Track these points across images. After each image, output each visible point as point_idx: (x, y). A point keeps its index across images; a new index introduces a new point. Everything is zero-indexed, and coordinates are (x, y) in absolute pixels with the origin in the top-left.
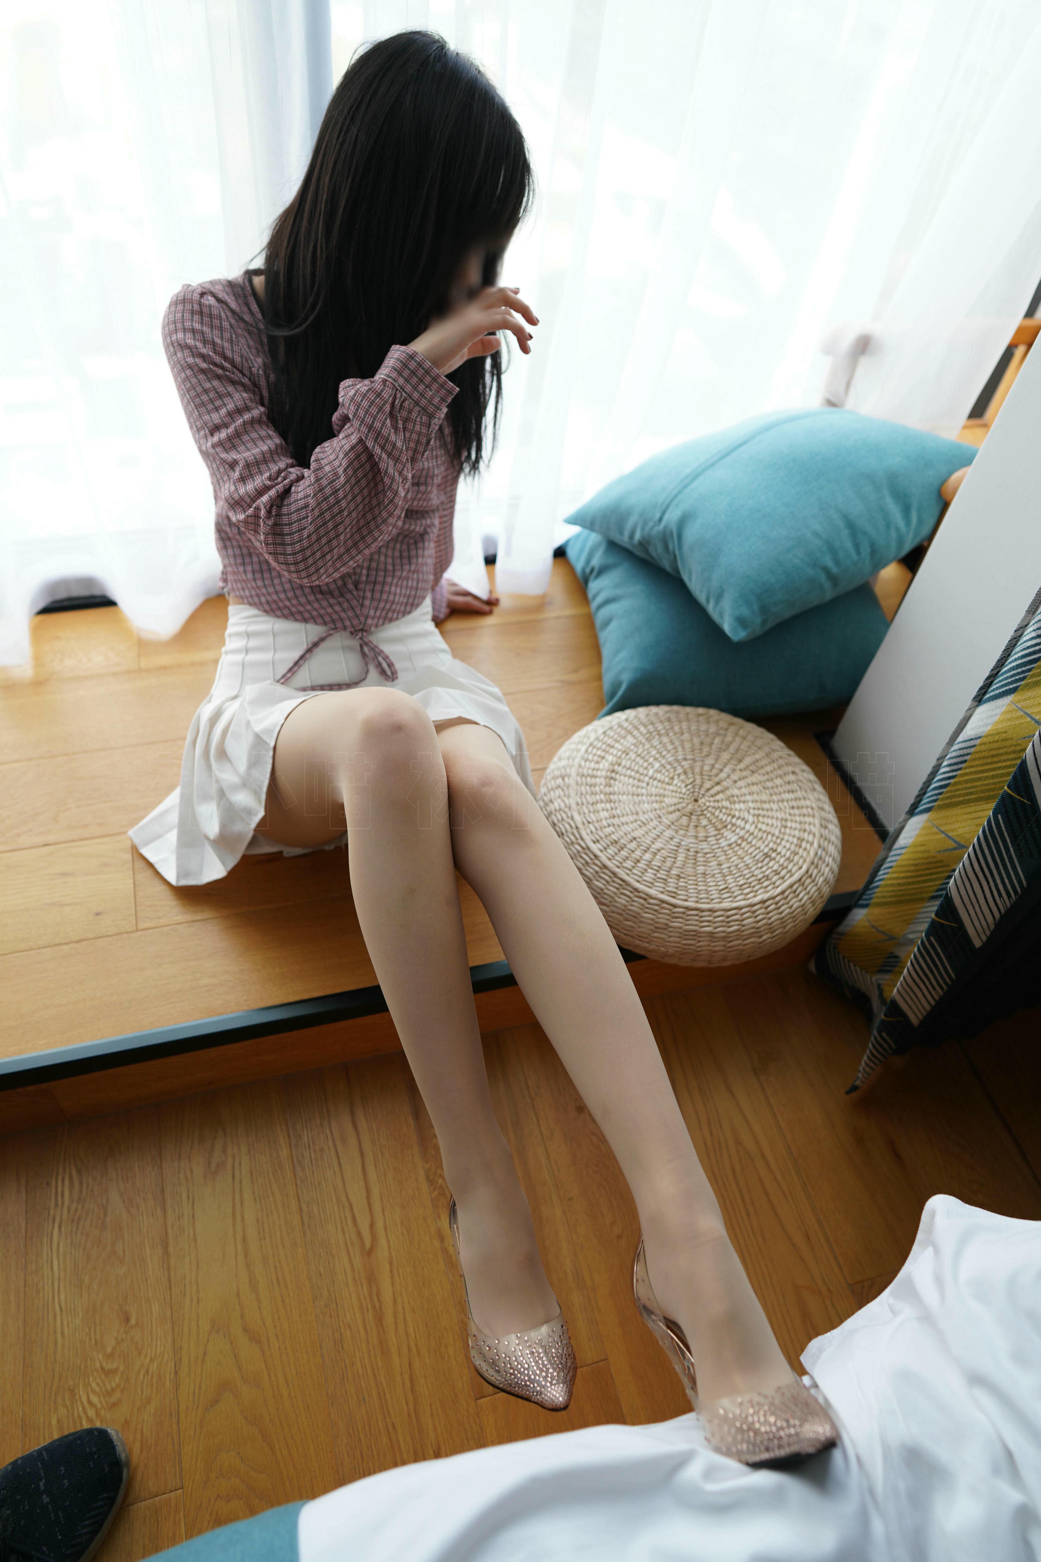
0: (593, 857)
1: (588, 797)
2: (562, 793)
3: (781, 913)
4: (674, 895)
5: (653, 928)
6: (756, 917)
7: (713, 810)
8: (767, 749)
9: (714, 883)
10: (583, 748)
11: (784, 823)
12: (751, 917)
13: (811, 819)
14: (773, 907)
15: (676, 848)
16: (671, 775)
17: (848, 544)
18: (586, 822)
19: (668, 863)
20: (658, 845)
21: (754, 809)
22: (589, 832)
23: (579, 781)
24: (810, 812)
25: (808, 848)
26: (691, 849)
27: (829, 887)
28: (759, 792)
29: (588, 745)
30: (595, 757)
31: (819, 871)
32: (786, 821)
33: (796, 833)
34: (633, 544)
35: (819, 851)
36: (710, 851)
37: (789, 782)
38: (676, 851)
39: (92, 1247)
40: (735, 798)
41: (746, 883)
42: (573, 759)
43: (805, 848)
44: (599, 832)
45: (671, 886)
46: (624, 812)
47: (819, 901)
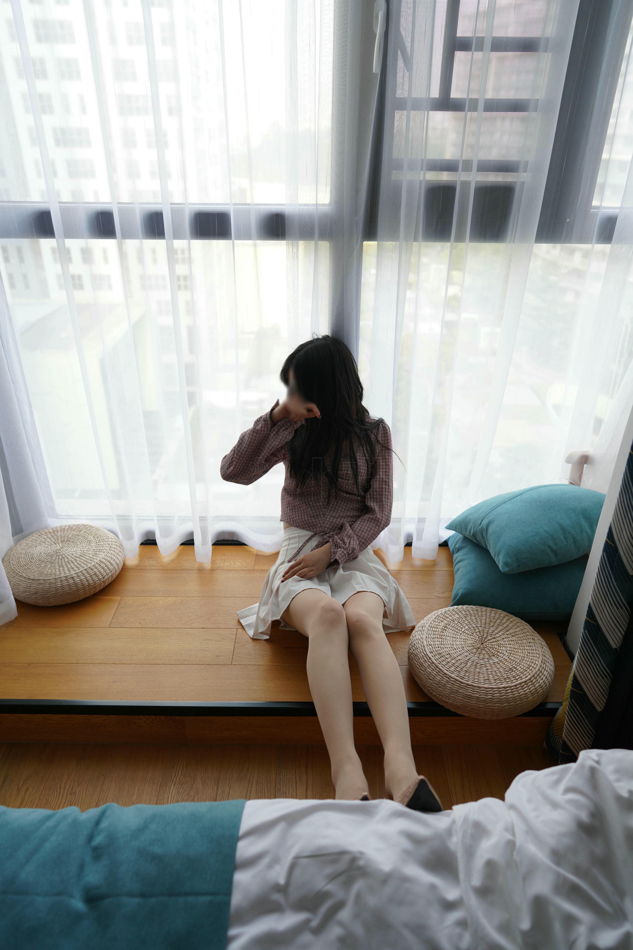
0: (428, 659)
1: (432, 635)
2: (420, 633)
3: (514, 695)
4: (462, 678)
5: (451, 692)
6: (501, 694)
7: (489, 648)
8: (522, 628)
9: (483, 677)
10: (434, 617)
11: (523, 658)
12: (498, 693)
13: (537, 659)
14: (510, 691)
15: (468, 660)
16: (472, 632)
17: (562, 537)
18: (428, 645)
19: (463, 665)
20: (459, 658)
21: (510, 650)
22: (429, 649)
23: (429, 629)
24: (538, 656)
25: (532, 670)
26: (475, 662)
27: (542, 689)
28: (514, 644)
29: (437, 615)
30: (439, 621)
31: (537, 681)
32: (524, 657)
33: (528, 663)
34: (471, 536)
35: (538, 672)
36: (484, 664)
37: (530, 642)
38: (468, 661)
39: (186, 796)
40: (501, 645)
41: (498, 679)
42: (428, 621)
43: (531, 670)
44: (434, 649)
45: (462, 674)
46: (447, 643)
47: (536, 695)
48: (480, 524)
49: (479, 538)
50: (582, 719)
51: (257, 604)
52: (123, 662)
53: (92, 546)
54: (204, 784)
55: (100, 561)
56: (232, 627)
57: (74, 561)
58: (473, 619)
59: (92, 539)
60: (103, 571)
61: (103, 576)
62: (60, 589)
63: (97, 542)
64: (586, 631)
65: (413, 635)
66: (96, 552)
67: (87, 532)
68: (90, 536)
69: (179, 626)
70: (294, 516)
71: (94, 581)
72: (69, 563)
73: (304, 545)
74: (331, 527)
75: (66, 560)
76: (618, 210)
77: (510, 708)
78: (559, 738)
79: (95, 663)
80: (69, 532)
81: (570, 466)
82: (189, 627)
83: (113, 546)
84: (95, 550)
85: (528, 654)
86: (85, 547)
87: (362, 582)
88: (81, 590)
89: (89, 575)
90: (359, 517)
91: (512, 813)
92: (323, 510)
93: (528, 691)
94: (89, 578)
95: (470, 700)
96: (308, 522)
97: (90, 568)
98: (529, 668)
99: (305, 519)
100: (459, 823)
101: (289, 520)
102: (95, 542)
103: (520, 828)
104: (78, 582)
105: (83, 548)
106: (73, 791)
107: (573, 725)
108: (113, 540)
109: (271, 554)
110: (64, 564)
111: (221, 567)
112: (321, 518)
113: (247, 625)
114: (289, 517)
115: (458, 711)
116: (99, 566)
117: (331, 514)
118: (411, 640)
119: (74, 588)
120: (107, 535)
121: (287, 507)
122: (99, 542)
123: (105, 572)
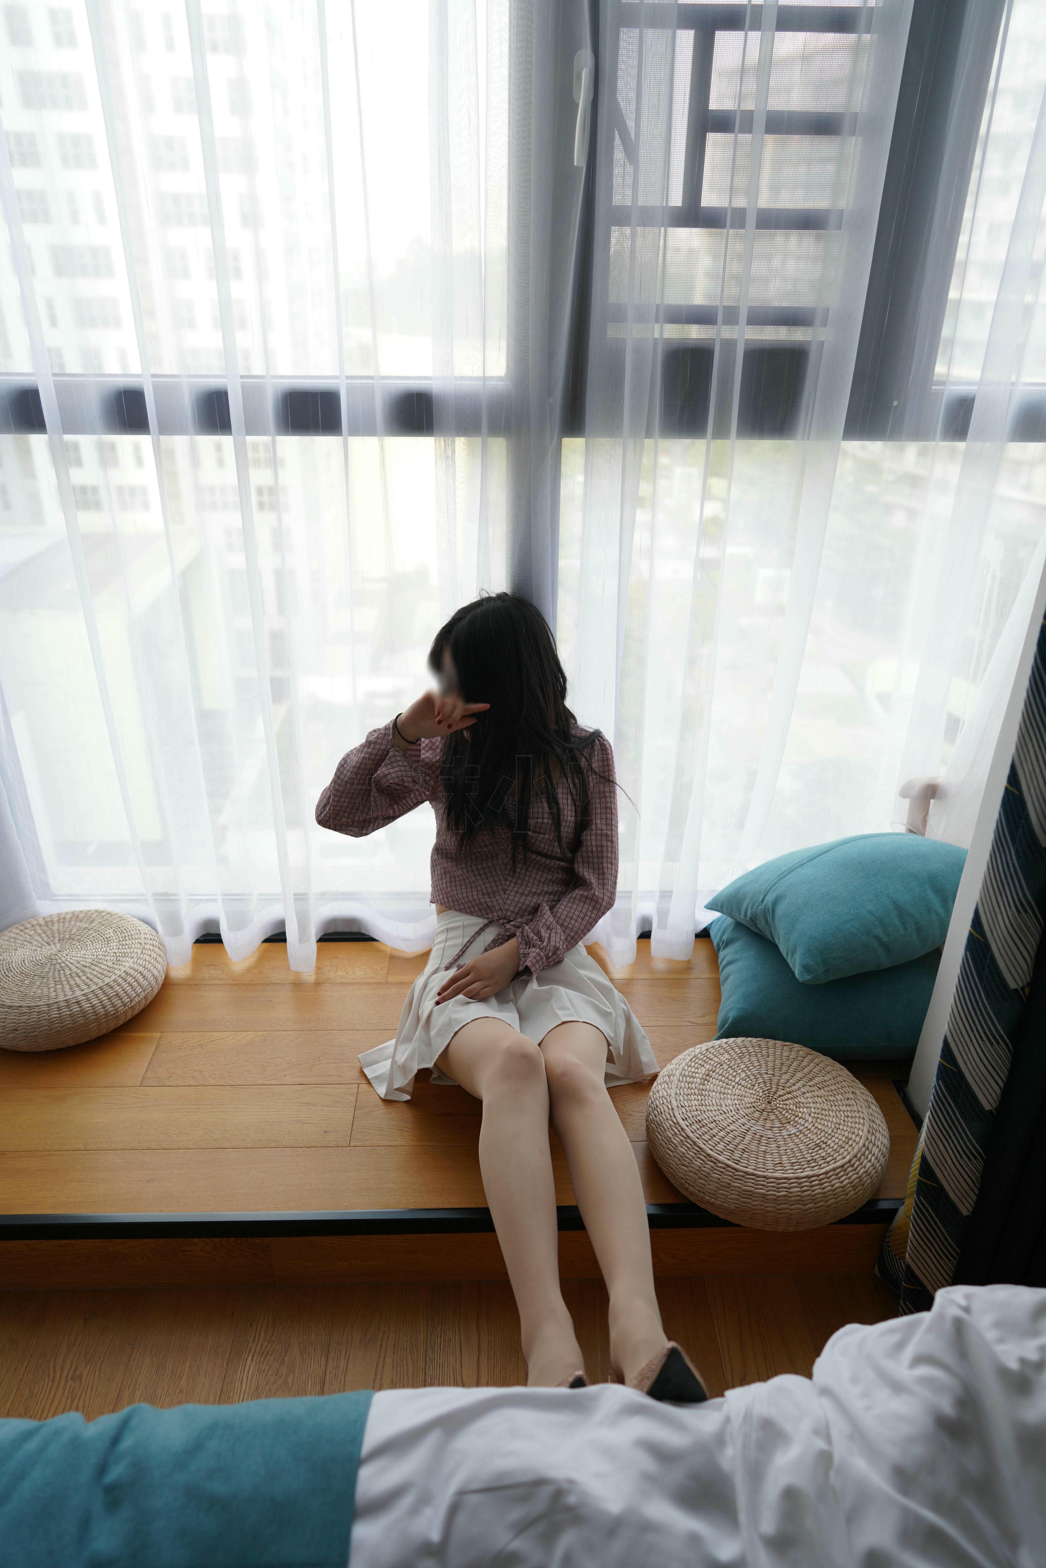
0: (680, 1130)
1: (685, 1089)
2: (666, 1086)
3: (823, 1189)
4: (737, 1162)
5: (719, 1186)
6: (801, 1188)
7: (781, 1110)
8: (834, 1074)
9: (772, 1159)
10: (689, 1059)
11: (837, 1126)
12: (797, 1187)
13: (861, 1127)
14: (817, 1182)
15: (746, 1131)
16: (753, 1083)
17: (897, 922)
18: (680, 1106)
19: (738, 1140)
20: (732, 1127)
21: (815, 1113)
22: (681, 1113)
23: (681, 1079)
24: (862, 1121)
25: (853, 1145)
26: (758, 1134)
27: (871, 1178)
28: (822, 1102)
29: (692, 1056)
30: (696, 1065)
31: (862, 1164)
32: (839, 1124)
33: (846, 1134)
34: (747, 921)
35: (863, 1149)
36: (773, 1137)
37: (848, 1099)
38: (746, 1133)
39: (272, 1375)
40: (801, 1104)
41: (797, 1162)
42: (679, 1065)
43: (851, 1145)
44: (689, 1114)
45: (736, 1156)
46: (711, 1103)
47: (860, 1188)
48: (763, 901)
49: (761, 924)
50: (937, 1229)
51: (393, 1042)
52: (165, 1146)
53: (111, 948)
54: (304, 1354)
55: (124, 973)
56: (350, 1082)
57: (81, 974)
58: (753, 1061)
59: (112, 935)
60: (131, 990)
61: (130, 998)
62: (57, 1022)
63: (121, 940)
64: (940, 1082)
65: (655, 1090)
66: (119, 958)
67: (104, 923)
68: (108, 930)
69: (259, 1082)
70: (455, 893)
71: (114, 1007)
72: (72, 977)
73: (471, 940)
74: (516, 910)
75: (68, 972)
76: (976, 388)
77: (817, 1212)
78: (899, 1259)
79: (117, 1148)
80: (72, 923)
81: (906, 803)
82: (276, 1083)
83: (148, 946)
84: (118, 954)
85: (846, 1119)
86: (99, 950)
87: (569, 1005)
88: (93, 1023)
89: (106, 998)
90: (563, 894)
91: (826, 1402)
92: (503, 882)
93: (847, 1181)
94: (107, 1003)
95: (750, 1199)
96: (477, 902)
97: (109, 984)
98: (848, 1143)
99: (473, 897)
100: (736, 1422)
101: (446, 900)
102: (117, 940)
103: (839, 1428)
104: (87, 1009)
105: (97, 950)
106: (78, 1373)
107: (922, 1239)
108: (148, 935)
109: (415, 954)
110: (63, 979)
111: (331, 979)
112: (501, 896)
113: (377, 1078)
114: (445, 896)
115: (731, 1219)
116: (123, 981)
117: (516, 889)
118: (650, 1098)
119: (81, 1020)
120: (137, 928)
121: (442, 879)
122: (124, 940)
123: (134, 991)
